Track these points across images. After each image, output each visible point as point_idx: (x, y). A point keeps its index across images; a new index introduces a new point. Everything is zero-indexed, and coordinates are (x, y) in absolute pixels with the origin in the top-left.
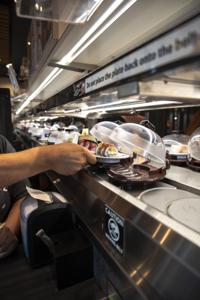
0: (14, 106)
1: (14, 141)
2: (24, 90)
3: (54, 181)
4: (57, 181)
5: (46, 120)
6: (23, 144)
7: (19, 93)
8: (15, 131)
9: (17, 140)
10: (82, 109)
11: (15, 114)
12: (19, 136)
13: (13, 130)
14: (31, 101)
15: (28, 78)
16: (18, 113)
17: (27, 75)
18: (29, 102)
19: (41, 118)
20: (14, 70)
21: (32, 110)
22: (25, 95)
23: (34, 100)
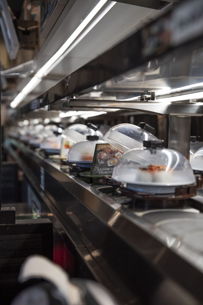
0: (7, 89)
1: (4, 163)
2: (30, 52)
3: (86, 254)
4: (92, 257)
5: (73, 119)
6: (21, 170)
7: (19, 60)
8: (7, 143)
9: (10, 162)
10: (157, 93)
11: (9, 107)
12: (14, 154)
13: (3, 140)
14: (44, 78)
15: (39, 26)
16: (14, 104)
17: (38, 19)
18: (39, 81)
19: (63, 115)
20: (9, 8)
21: (45, 96)
22: (31, 64)
23: (49, 77)
